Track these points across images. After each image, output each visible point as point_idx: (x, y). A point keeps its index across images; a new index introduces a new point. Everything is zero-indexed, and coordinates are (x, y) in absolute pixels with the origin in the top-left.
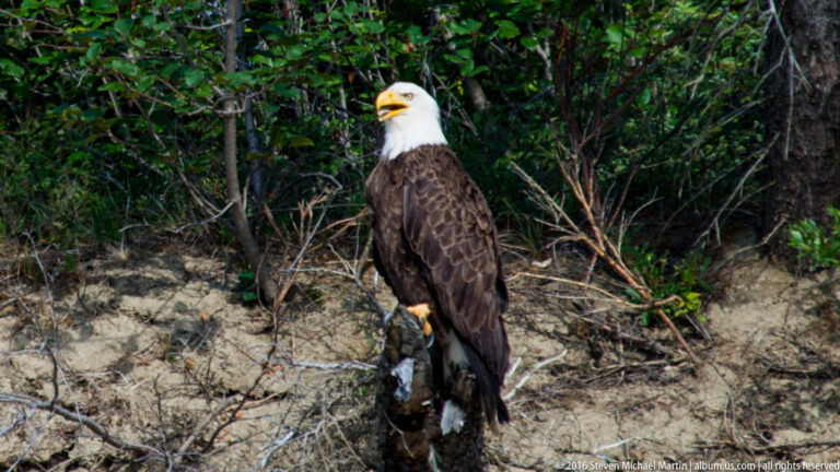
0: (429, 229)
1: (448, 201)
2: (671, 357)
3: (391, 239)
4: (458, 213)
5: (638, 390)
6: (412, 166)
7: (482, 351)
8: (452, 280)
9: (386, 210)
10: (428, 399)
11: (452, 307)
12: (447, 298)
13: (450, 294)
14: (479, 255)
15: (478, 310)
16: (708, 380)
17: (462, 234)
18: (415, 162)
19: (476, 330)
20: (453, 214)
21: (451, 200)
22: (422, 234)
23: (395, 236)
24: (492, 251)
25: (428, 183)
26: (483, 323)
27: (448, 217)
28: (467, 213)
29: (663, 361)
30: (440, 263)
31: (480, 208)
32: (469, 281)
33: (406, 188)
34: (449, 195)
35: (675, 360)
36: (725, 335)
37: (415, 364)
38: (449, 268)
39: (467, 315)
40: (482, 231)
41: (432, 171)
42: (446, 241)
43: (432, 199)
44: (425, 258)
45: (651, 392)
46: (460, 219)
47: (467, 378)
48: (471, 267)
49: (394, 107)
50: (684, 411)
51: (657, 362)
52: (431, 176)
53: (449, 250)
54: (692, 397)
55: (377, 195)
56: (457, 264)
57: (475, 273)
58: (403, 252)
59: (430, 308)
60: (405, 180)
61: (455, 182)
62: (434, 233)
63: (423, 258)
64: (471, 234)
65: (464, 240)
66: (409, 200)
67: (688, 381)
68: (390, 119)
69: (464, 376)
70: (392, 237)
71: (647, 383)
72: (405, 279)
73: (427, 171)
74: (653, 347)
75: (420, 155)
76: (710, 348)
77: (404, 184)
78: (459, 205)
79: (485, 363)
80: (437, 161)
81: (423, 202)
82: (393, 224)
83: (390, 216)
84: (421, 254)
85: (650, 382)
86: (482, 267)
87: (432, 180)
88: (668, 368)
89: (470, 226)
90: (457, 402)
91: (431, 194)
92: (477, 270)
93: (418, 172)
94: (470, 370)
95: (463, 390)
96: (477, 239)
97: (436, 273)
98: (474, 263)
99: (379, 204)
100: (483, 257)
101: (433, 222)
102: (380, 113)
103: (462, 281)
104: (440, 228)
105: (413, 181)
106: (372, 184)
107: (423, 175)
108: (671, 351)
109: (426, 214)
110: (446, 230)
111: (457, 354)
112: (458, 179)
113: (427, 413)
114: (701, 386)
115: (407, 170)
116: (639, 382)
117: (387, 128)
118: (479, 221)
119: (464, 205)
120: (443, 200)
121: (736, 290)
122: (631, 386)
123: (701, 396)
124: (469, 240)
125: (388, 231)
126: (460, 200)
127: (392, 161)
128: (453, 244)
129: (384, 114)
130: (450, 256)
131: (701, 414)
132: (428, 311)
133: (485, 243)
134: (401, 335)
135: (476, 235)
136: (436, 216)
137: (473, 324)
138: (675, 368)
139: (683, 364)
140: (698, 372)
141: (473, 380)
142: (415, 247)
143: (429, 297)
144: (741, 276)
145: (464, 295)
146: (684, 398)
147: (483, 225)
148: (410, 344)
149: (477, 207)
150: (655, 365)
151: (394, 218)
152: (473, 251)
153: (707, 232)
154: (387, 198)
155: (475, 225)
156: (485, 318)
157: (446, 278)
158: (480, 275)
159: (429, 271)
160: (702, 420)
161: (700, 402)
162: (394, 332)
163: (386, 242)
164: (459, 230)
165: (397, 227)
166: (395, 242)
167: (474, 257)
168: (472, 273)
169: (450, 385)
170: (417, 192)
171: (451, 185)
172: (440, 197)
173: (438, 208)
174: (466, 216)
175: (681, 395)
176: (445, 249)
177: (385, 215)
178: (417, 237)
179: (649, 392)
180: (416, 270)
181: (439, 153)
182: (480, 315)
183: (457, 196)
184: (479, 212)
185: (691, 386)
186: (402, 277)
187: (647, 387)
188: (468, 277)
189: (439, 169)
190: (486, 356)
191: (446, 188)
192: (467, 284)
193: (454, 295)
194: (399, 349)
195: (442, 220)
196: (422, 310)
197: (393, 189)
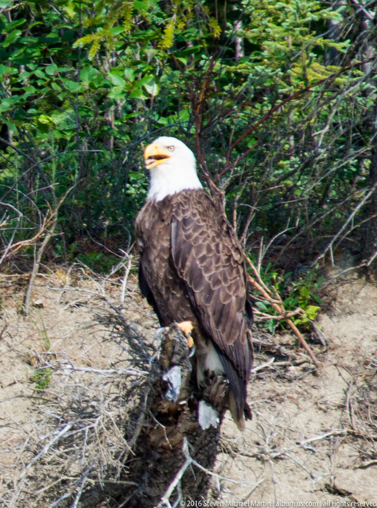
0: (194, 259)
1: (208, 236)
2: (294, 359)
3: (160, 267)
4: (217, 246)
5: (269, 386)
6: (178, 207)
7: (235, 361)
8: (212, 302)
9: (155, 243)
10: (184, 399)
11: (212, 324)
12: (209, 317)
13: (210, 313)
14: (233, 282)
15: (232, 327)
16: (327, 378)
17: (220, 264)
18: (181, 203)
19: (231, 343)
20: (213, 247)
21: (211, 236)
22: (188, 264)
23: (163, 265)
24: (242, 278)
25: (193, 221)
26: (236, 337)
27: (209, 250)
28: (224, 246)
29: (288, 363)
30: (202, 288)
31: (234, 243)
32: (226, 303)
33: (174, 225)
34: (209, 231)
35: (298, 361)
36: (337, 341)
37: (182, 371)
38: (210, 292)
39: (224, 331)
40: (236, 262)
41: (195, 211)
42: (207, 269)
43: (196, 234)
44: (191, 283)
45: (281, 387)
46: (218, 251)
47: (222, 383)
48: (227, 291)
49: (159, 158)
50: (309, 404)
51: (283, 363)
52: (194, 215)
53: (210, 278)
54: (314, 392)
55: (148, 230)
56: (216, 288)
57: (230, 296)
58: (171, 278)
59: (193, 325)
60: (173, 219)
61: (214, 220)
62: (198, 262)
63: (188, 283)
64: (227, 264)
65: (221, 269)
66: (177, 235)
67: (310, 379)
68: (155, 167)
69: (219, 381)
70: (160, 265)
71: (275, 380)
72: (171, 300)
73: (191, 211)
74: (278, 350)
75: (185, 198)
76: (326, 351)
77: (171, 221)
78: (217, 240)
79: (237, 372)
80: (199, 203)
81: (188, 237)
82: (162, 254)
83: (159, 248)
84: (187, 280)
85: (278, 380)
86: (235, 292)
87: (196, 219)
88: (292, 368)
89: (227, 257)
90: (209, 402)
91: (195, 230)
92: (231, 293)
93: (184, 211)
94: (225, 376)
95: (216, 393)
96: (232, 268)
97: (200, 296)
98: (229, 288)
99: (149, 238)
100: (236, 284)
101: (197, 254)
102: (148, 162)
103: (220, 302)
104: (203, 259)
105: (180, 219)
106: (142, 221)
107: (188, 214)
108: (294, 354)
109: (191, 247)
110: (208, 260)
111: (213, 363)
112: (216, 218)
113: (183, 410)
114: (321, 383)
115: (174, 210)
116: (268, 379)
117: (152, 175)
118: (234, 253)
119: (221, 240)
120: (205, 236)
121: (341, 304)
122: (262, 382)
123: (322, 392)
124: (226, 269)
125: (157, 260)
126: (218, 236)
127: (159, 203)
128: (213, 272)
129: (151, 163)
130: (210, 282)
131: (323, 407)
132: (192, 327)
133: (238, 272)
134: (174, 347)
135: (231, 264)
136: (199, 249)
137: (229, 337)
138: (298, 368)
139: (304, 365)
140: (318, 372)
141: (227, 384)
142: (182, 273)
143: (192, 315)
144: (344, 292)
145: (222, 314)
146: (308, 393)
147: (236, 257)
148: (178, 354)
149: (231, 241)
150: (281, 366)
151: (163, 249)
152: (228, 277)
153: (323, 256)
154: (157, 234)
155: (231, 256)
156: (237, 334)
157: (208, 300)
158: (234, 298)
159: (193, 294)
160: (325, 412)
161: (322, 397)
162: (168, 344)
163: (155, 270)
164: (218, 260)
165: (166, 257)
166: (164, 270)
167: (230, 282)
168: (228, 296)
169: (203, 389)
170: (184, 229)
171: (211, 223)
172: (202, 234)
173: (200, 242)
174: (224, 249)
175: (306, 391)
176: (206, 276)
177: (155, 247)
178: (183, 266)
179: (278, 387)
180: (182, 292)
181: (200, 196)
182: (233, 330)
183: (216, 232)
184: (233, 245)
185: (313, 384)
186: (168, 299)
187: (276, 384)
188: (225, 300)
189: (201, 210)
190: (238, 366)
191: (207, 225)
192: (224, 305)
193: (214, 313)
194: (170, 359)
195: (204, 252)
196: (187, 326)
197: (162, 226)
